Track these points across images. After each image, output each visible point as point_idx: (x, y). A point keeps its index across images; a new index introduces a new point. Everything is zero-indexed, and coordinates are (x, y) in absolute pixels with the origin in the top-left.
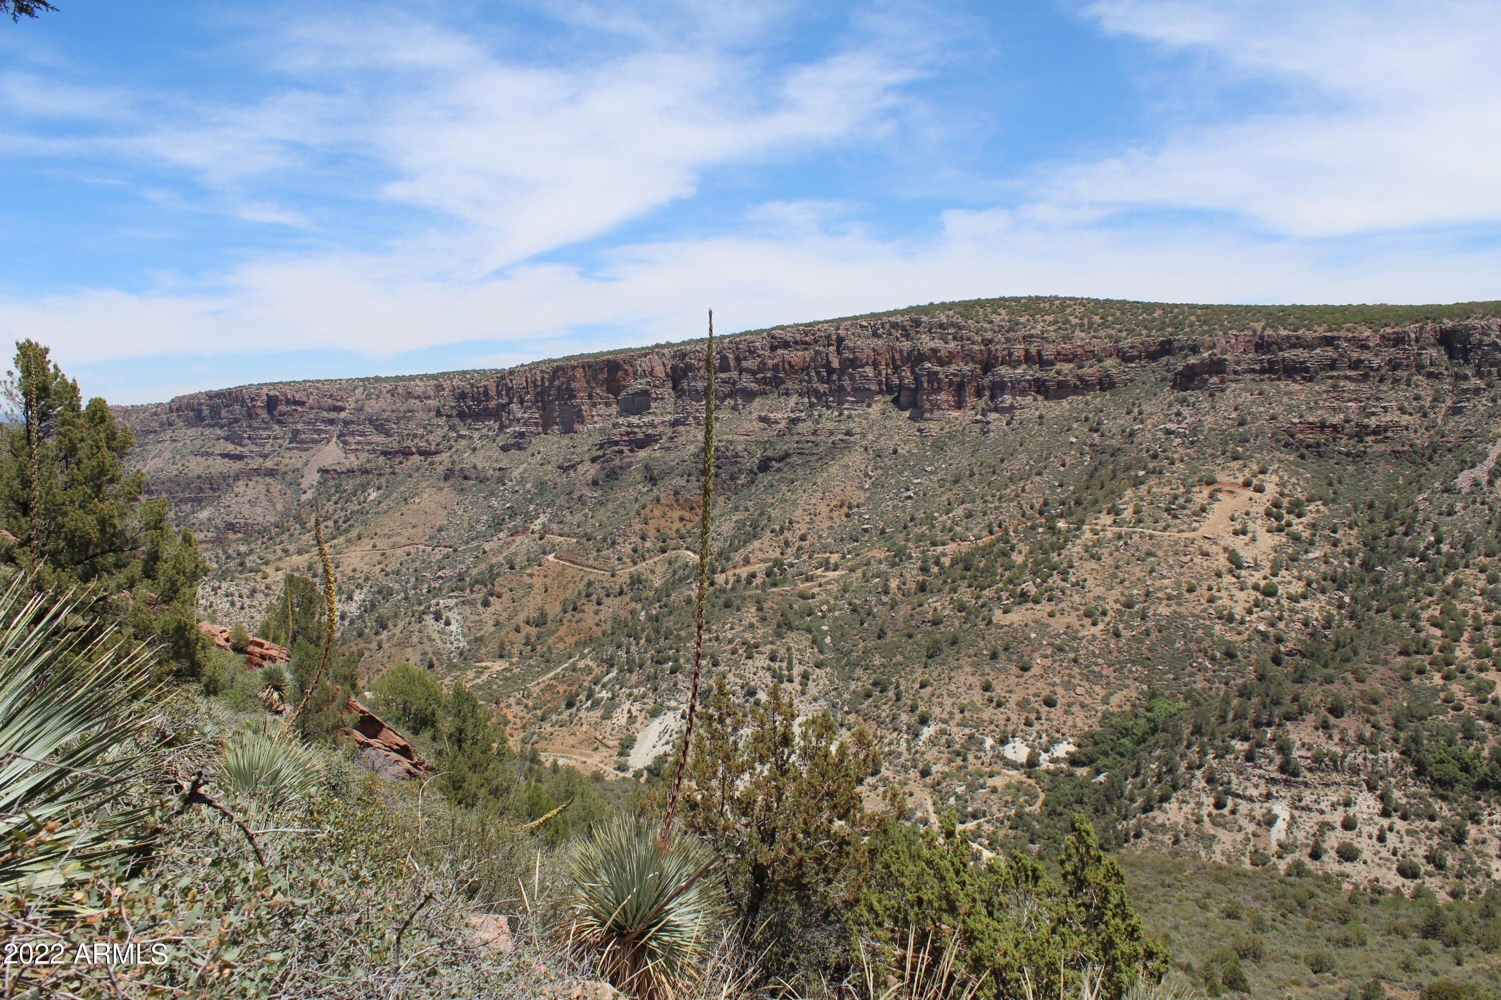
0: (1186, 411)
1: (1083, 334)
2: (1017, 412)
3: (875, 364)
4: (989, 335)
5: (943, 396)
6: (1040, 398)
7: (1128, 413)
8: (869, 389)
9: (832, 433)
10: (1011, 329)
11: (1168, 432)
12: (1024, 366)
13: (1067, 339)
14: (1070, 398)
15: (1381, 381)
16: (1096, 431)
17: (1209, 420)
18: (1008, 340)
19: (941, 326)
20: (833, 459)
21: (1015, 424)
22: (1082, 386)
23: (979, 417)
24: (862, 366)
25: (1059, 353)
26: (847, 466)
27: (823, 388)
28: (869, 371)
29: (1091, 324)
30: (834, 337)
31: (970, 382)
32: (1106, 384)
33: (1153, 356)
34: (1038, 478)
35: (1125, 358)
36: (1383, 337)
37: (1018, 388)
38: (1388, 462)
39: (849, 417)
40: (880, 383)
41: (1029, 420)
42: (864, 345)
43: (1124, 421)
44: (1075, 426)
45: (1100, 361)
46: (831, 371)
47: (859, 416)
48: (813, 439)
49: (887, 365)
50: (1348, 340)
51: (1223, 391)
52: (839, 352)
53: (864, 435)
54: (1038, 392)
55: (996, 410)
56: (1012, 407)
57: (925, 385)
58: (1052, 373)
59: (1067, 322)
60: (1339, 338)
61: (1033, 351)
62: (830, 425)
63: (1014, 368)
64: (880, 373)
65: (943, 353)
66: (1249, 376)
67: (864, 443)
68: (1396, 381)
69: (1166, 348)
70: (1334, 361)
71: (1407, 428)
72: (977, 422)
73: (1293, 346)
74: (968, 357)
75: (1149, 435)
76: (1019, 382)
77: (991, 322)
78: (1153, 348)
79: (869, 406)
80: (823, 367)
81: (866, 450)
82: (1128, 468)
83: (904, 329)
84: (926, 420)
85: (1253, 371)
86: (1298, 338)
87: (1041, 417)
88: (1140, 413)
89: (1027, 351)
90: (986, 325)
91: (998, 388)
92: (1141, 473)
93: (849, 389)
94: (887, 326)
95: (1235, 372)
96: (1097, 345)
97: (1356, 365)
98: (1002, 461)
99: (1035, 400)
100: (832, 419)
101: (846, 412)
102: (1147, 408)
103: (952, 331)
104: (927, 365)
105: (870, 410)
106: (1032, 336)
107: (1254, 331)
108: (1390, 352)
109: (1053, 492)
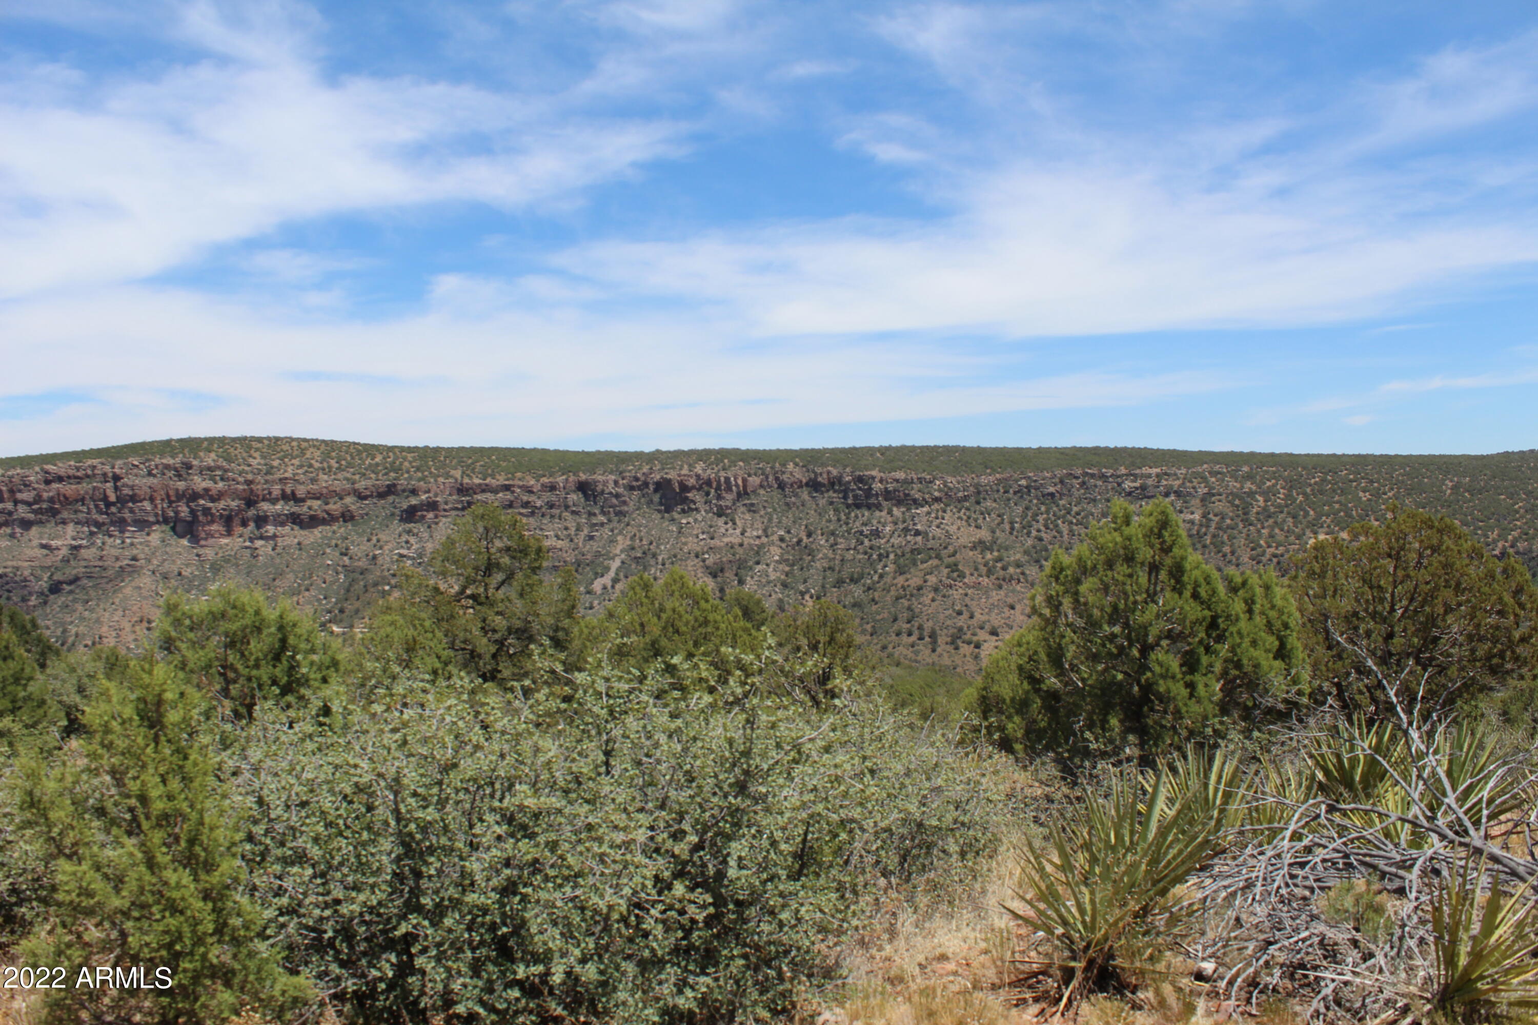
0: (412, 540)
1: (326, 477)
2: (279, 540)
3: (152, 499)
4: (250, 477)
5: (214, 527)
6: (296, 528)
7: (369, 540)
8: (147, 521)
9: (117, 559)
10: (268, 473)
11: (401, 556)
12: (282, 502)
13: (314, 481)
14: (320, 528)
15: (543, 515)
16: (346, 555)
17: (429, 546)
18: (267, 482)
19: (209, 469)
20: (123, 581)
21: (279, 550)
22: (329, 519)
23: (248, 544)
24: (141, 501)
25: (309, 493)
26: (140, 588)
27: (102, 518)
28: (147, 505)
29: (330, 467)
30: (110, 475)
31: (237, 515)
32: (347, 517)
33: (382, 496)
34: (307, 594)
35: (361, 497)
36: (542, 485)
37: (280, 521)
38: (551, 574)
39: (132, 544)
40: (156, 515)
41: (290, 546)
42: (140, 482)
43: (366, 547)
44: (328, 550)
45: (341, 499)
46: (108, 504)
47: (141, 543)
48: (100, 564)
49: (163, 500)
50: (520, 487)
51: (437, 523)
52: (116, 488)
53: (149, 561)
54: (294, 523)
55: (261, 538)
56: (275, 536)
57: (201, 518)
58: (305, 509)
59: (311, 466)
60: (513, 486)
61: (288, 491)
62: (114, 552)
63: (274, 504)
64: (156, 506)
65: (213, 492)
66: (454, 513)
67: (151, 567)
68: (552, 517)
69: (391, 490)
70: (512, 502)
71: (561, 550)
72: (247, 548)
73: (483, 491)
74: (236, 495)
75: (388, 559)
76: (279, 515)
77: (250, 465)
78: (381, 490)
79: (148, 534)
80: (101, 500)
81: (154, 572)
82: (376, 584)
83: (176, 470)
84: (202, 546)
85: (457, 509)
86: (487, 485)
87: (299, 544)
88: (378, 541)
89: (283, 490)
90: (247, 468)
91: (261, 521)
92: (387, 588)
93: (129, 520)
94: (160, 467)
95: (445, 510)
96: (338, 486)
97: (526, 505)
98: (274, 580)
99: (292, 529)
100: (114, 547)
101: (128, 541)
102: (383, 537)
103: (219, 473)
104: (202, 502)
105: (149, 538)
106: (286, 479)
107: (456, 480)
108: (548, 496)
109: (320, 604)
